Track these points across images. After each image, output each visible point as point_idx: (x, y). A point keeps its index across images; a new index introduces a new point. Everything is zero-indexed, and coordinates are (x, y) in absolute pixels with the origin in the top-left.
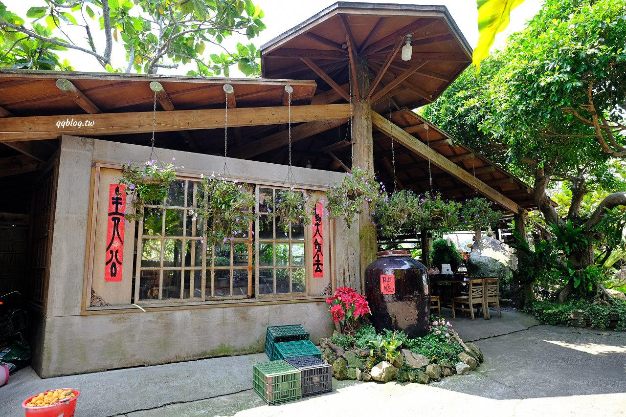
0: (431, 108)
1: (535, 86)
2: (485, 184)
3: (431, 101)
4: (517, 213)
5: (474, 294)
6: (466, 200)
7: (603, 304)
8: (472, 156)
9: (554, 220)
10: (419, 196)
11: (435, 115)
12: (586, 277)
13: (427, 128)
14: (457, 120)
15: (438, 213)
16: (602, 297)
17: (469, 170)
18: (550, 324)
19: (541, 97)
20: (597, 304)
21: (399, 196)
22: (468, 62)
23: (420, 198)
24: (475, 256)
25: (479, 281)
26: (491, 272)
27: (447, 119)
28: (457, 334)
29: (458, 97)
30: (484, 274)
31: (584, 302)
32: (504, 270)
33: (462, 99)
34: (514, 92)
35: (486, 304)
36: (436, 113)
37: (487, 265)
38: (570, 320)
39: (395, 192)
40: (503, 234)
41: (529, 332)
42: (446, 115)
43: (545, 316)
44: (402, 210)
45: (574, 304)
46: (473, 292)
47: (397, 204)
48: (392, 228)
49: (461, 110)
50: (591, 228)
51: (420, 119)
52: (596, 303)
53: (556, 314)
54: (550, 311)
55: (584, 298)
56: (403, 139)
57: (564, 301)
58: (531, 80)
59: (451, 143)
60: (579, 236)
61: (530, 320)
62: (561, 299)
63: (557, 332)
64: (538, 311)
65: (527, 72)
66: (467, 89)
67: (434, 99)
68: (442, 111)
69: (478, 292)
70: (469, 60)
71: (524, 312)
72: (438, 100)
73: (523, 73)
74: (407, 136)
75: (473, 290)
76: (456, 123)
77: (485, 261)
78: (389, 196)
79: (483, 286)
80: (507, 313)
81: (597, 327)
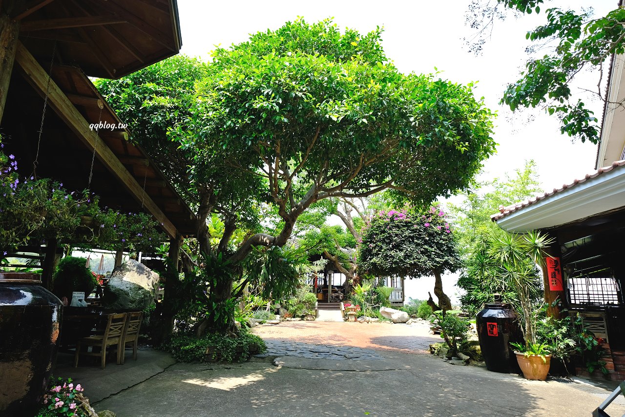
0: (110, 86)
1: (247, 106)
2: (150, 199)
3: (112, 76)
4: (174, 238)
5: (111, 333)
6: (130, 214)
7: (232, 336)
8: (147, 162)
9: (207, 250)
10: (72, 193)
11: (112, 96)
12: (224, 309)
13: (101, 106)
14: (140, 115)
15: (88, 222)
16: (232, 330)
17: (139, 179)
18: (185, 362)
19: (250, 119)
20: (228, 337)
21: (38, 187)
22: (173, 51)
23: (74, 197)
24: (114, 282)
25: (120, 316)
26: (131, 302)
27: (128, 108)
28: (88, 400)
29: (147, 88)
30: (122, 305)
31: (218, 336)
32: (145, 301)
33: (152, 92)
34: (223, 103)
35: (122, 345)
36: (114, 94)
37: (128, 294)
38: (205, 355)
39: (32, 178)
40: (143, 258)
41: (166, 375)
42: (128, 103)
43: (182, 353)
44: (39, 209)
45: (210, 338)
46: (111, 330)
47: (31, 197)
48: (11, 234)
49: (147, 104)
50: (236, 263)
51: (94, 90)
52: (227, 335)
53: (192, 350)
54: (187, 347)
55: (219, 331)
56: (62, 107)
57: (201, 335)
58: (244, 98)
59: (126, 138)
60: (226, 270)
61: (167, 359)
62: (199, 333)
63: (193, 371)
64: (174, 348)
65: (241, 88)
66: (158, 84)
67: (117, 77)
68: (123, 96)
69: (117, 329)
70: (175, 49)
71: (160, 349)
72: (121, 80)
73: (238, 87)
74: (68, 106)
75: (112, 328)
76: (138, 116)
77: (126, 289)
78: (22, 181)
79: (124, 323)
80: (143, 352)
81: (225, 361)
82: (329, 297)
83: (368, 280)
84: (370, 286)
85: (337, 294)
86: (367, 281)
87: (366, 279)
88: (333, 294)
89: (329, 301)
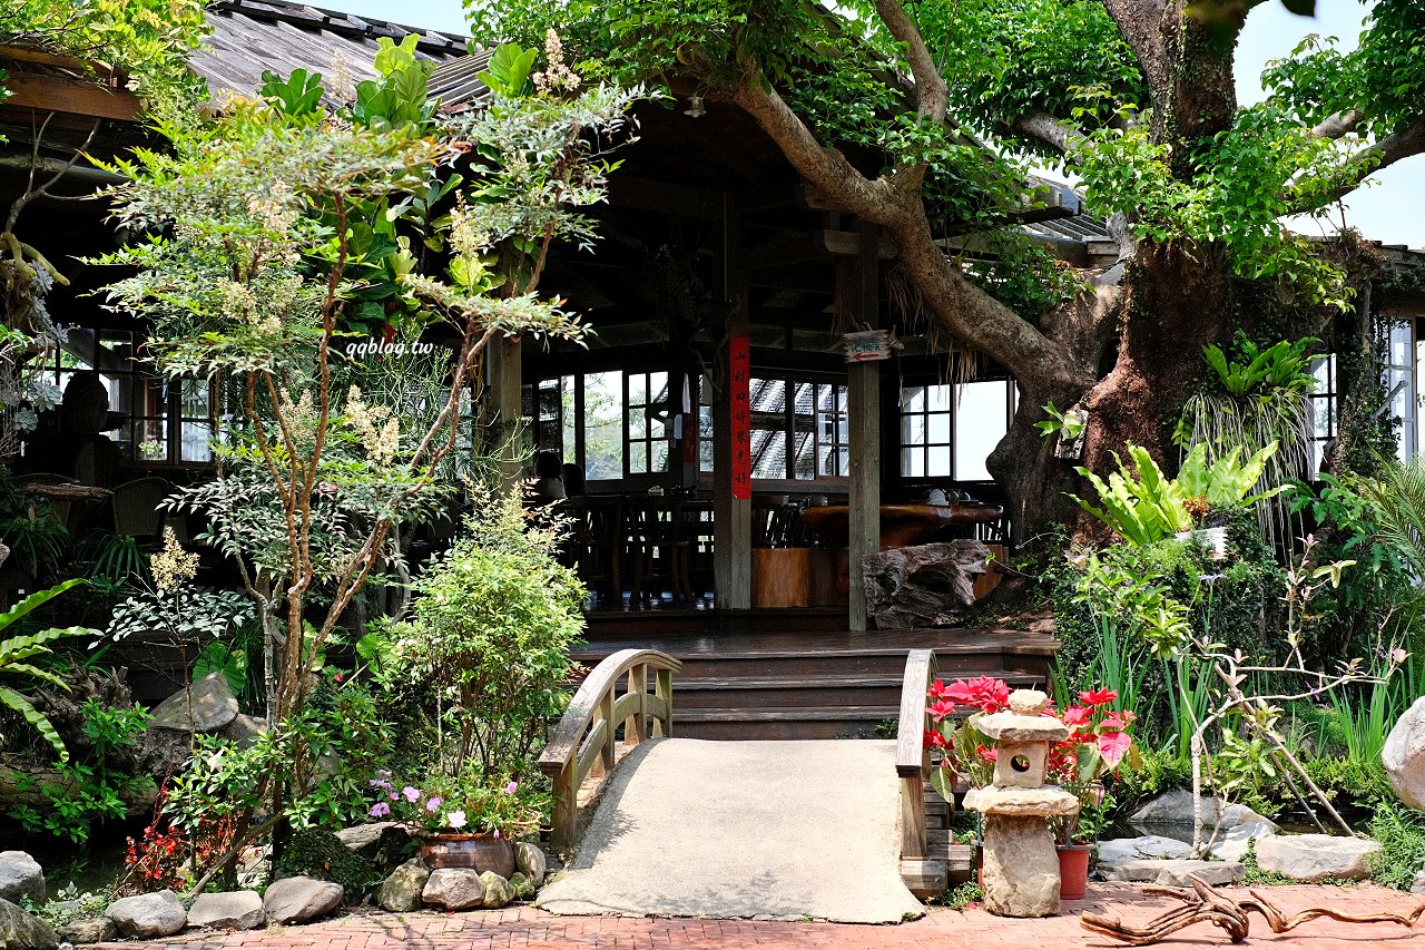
82: (861, 580)
83: (1242, 400)
84: (1255, 469)
85: (929, 554)
86: (1227, 409)
87: (1219, 390)
88: (897, 556)
89: (857, 625)
